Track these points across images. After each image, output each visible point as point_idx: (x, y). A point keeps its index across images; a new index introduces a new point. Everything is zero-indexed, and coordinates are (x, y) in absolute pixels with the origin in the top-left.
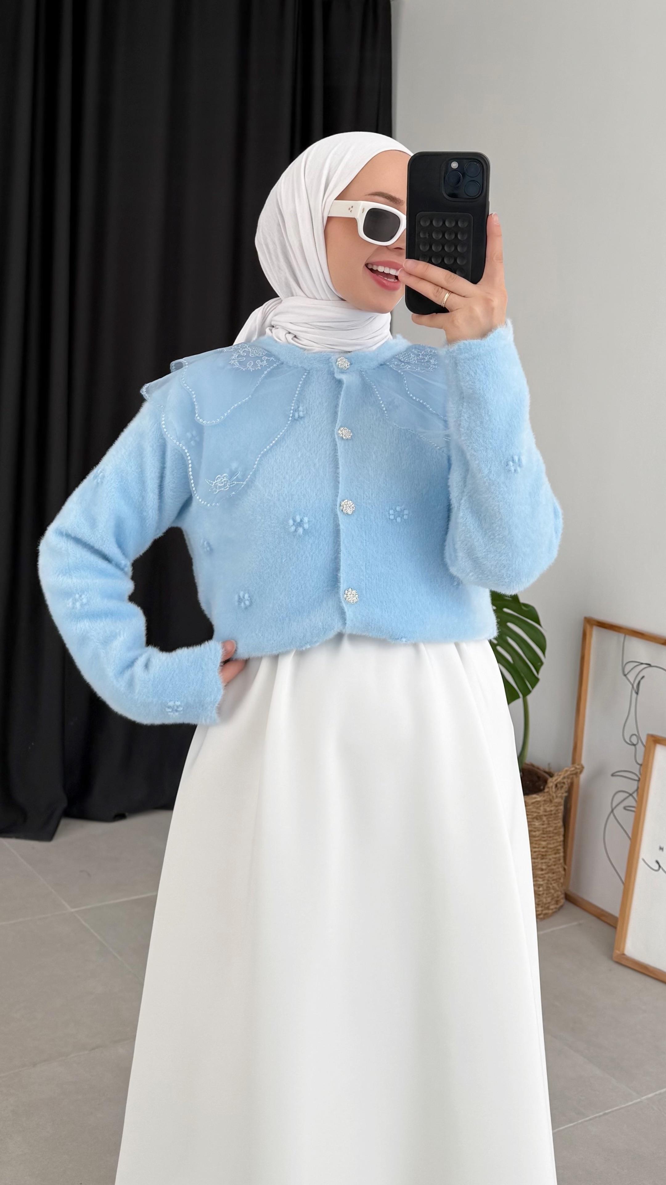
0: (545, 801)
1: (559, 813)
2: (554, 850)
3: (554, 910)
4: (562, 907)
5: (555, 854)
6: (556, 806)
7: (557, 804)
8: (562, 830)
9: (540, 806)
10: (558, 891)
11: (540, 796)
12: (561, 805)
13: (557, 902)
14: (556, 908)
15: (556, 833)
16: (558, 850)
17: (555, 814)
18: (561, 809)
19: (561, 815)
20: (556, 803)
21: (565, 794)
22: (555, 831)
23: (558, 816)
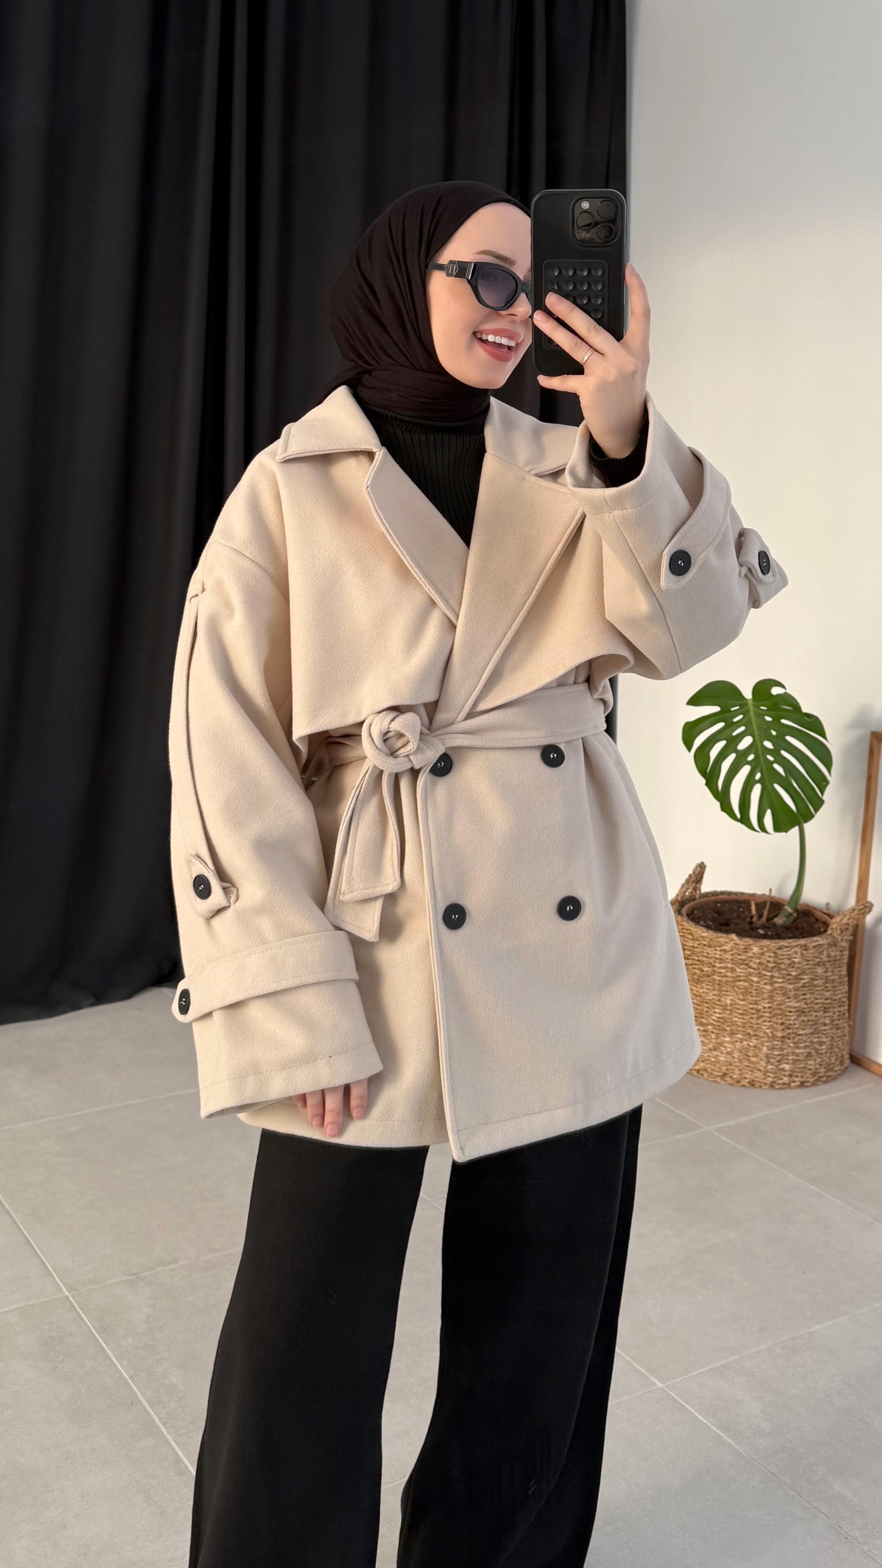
0: (828, 944)
1: (844, 959)
2: (839, 1002)
3: (839, 1072)
4: (846, 1068)
5: (840, 1007)
6: (842, 951)
7: (842, 949)
8: (846, 979)
9: (823, 951)
10: (843, 1050)
11: (823, 939)
12: (846, 950)
13: (841, 1063)
14: (840, 1070)
15: (840, 983)
16: (843, 1002)
17: (840, 960)
18: (845, 955)
19: (846, 961)
20: (841, 946)
21: (851, 938)
22: (840, 980)
23: (843, 963)
